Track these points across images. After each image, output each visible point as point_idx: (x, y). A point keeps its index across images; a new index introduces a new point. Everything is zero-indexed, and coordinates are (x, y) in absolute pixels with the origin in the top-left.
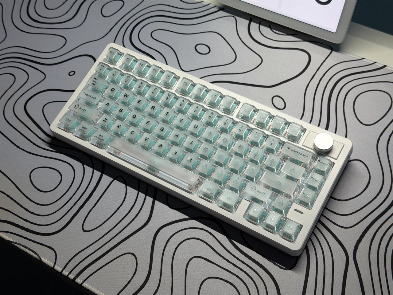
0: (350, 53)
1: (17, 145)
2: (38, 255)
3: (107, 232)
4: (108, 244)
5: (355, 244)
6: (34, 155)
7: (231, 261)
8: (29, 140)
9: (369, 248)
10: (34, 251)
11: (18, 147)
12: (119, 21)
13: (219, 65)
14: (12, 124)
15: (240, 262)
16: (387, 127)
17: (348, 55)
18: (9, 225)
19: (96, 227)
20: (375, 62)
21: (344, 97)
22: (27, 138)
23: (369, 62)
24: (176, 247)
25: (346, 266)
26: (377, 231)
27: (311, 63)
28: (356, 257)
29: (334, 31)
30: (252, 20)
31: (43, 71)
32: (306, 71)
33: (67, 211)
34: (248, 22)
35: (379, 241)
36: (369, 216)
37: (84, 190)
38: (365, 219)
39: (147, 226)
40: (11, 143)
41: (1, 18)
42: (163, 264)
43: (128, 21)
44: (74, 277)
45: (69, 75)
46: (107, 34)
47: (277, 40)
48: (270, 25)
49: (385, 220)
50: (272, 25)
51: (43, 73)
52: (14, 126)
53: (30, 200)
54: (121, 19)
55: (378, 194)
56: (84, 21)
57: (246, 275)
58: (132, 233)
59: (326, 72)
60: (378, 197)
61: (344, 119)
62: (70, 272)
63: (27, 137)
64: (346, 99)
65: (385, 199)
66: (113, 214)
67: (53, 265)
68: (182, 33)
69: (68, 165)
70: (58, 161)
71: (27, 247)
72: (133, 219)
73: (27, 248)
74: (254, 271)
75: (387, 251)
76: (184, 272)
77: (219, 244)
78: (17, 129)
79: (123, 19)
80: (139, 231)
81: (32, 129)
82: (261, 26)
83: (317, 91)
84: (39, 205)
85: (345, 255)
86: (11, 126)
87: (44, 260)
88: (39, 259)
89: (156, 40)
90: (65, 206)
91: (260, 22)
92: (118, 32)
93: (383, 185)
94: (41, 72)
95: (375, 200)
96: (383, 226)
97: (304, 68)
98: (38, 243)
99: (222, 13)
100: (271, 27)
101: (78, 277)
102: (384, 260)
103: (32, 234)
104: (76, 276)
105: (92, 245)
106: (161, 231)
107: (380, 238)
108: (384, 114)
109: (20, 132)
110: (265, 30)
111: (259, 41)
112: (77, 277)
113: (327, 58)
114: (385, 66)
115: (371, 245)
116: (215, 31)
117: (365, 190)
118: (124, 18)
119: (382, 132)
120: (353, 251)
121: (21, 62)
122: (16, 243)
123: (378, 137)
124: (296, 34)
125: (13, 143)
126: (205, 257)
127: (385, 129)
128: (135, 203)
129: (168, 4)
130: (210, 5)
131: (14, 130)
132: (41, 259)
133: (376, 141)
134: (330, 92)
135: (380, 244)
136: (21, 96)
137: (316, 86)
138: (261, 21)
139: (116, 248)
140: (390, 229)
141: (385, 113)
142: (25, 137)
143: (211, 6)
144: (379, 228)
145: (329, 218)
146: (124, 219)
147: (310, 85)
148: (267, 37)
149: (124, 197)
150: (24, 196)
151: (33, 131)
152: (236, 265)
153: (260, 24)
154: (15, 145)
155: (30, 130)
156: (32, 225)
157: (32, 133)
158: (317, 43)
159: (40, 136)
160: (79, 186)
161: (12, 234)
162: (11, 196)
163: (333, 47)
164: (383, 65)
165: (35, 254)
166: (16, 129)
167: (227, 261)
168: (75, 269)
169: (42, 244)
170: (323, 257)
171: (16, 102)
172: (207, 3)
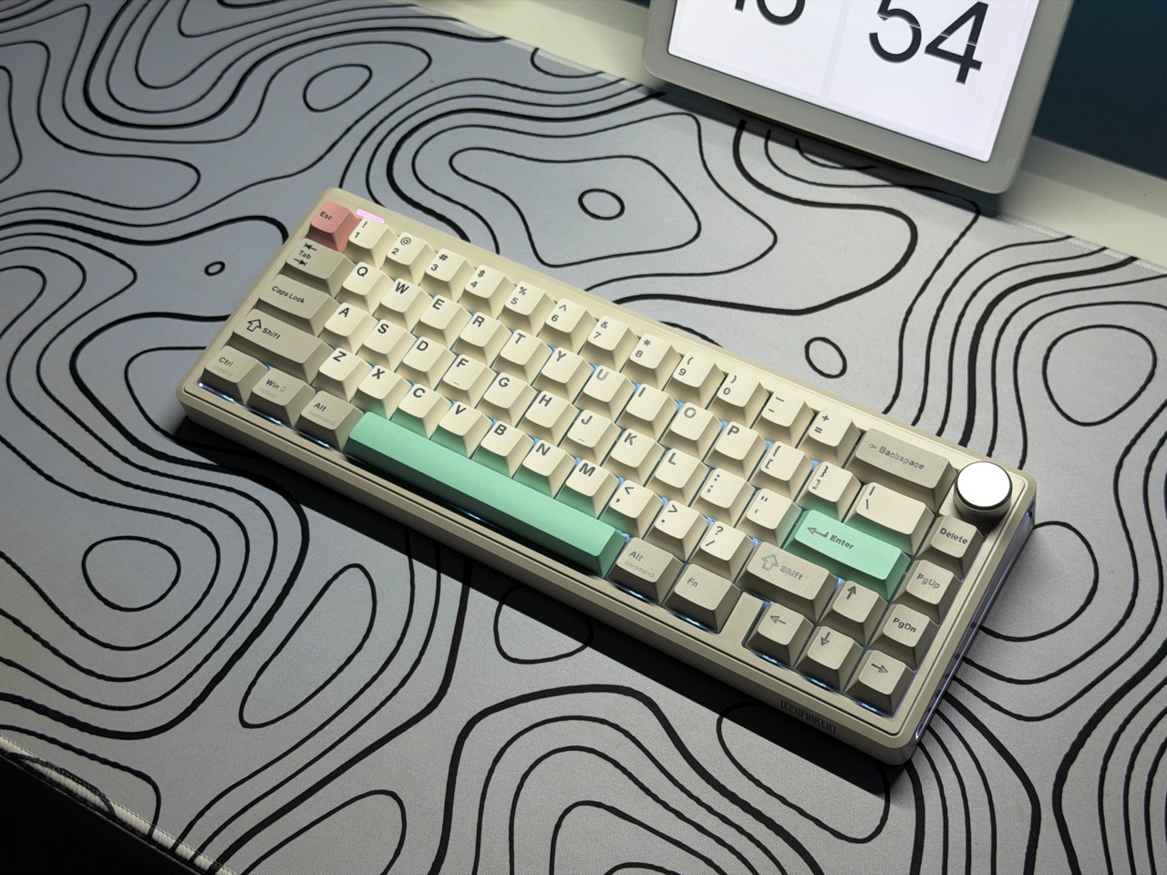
0: (1030, 223)
1: (46, 471)
2: (103, 797)
3: (316, 728)
4: (317, 763)
5: (1057, 768)
6: (96, 503)
7: (688, 816)
8: (83, 459)
9: (1098, 778)
10: (91, 786)
11: (49, 478)
12: (357, 122)
13: (649, 249)
14: (33, 413)
15: (716, 819)
16: (1143, 430)
17: (1026, 225)
18: (17, 707)
19: (281, 714)
20: (1104, 248)
21: (1016, 343)
22: (77, 454)
23: (1086, 246)
24: (523, 773)
25: (1031, 832)
26: (1122, 728)
27: (917, 248)
28: (1061, 804)
29: (985, 156)
30: (747, 126)
31: (128, 262)
32: (903, 269)
33: (193, 667)
34: (732, 131)
35: (1129, 757)
36: (1097, 687)
37: (247, 605)
38: (1087, 695)
39: (435, 711)
40: (29, 468)
41: (7, 110)
42: (483, 823)
43: (381, 122)
44: (211, 863)
45: (207, 272)
46: (321, 158)
47: (818, 181)
48: (797, 142)
49: (1144, 696)
50: (804, 142)
51: (129, 267)
52: (38, 418)
53: (82, 633)
54: (363, 117)
55: (1122, 623)
56: (254, 121)
57: (734, 857)
58: (389, 731)
59: (962, 274)
60: (1123, 629)
61: (1016, 406)
62: (201, 850)
63: (77, 449)
64: (1022, 350)
65: (1144, 638)
66: (334, 676)
67: (149, 827)
68: (541, 158)
69: (198, 530)
70: (169, 519)
71: (69, 773)
72: (395, 692)
73: (69, 777)
74: (758, 846)
75: (1153, 789)
76: (549, 849)
77: (653, 765)
78: (48, 426)
79: (367, 117)
80: (411, 726)
81: (91, 428)
82: (771, 144)
83: (937, 327)
84: (108, 650)
85: (1027, 798)
86: (28, 419)
87: (120, 811)
88: (106, 809)
89: (465, 177)
90: (186, 653)
91: (769, 132)
92: (354, 155)
93: (1135, 595)
94: (123, 262)
95: (1113, 639)
96: (1138, 716)
97: (897, 260)
98: (104, 761)
99: (655, 106)
100: (802, 145)
101: (226, 864)
102: (1143, 813)
103: (86, 734)
104: (218, 860)
105: (269, 768)
106: (478, 726)
107: (1132, 749)
108: (1133, 394)
109: (54, 436)
110: (785, 154)
111: (767, 185)
112: (223, 864)
113: (963, 235)
114: (1133, 259)
115: (1104, 769)
116: (638, 155)
117: (1082, 609)
118: (372, 113)
119: (1128, 443)
120: (1052, 788)
121: (63, 234)
122: (37, 761)
123: (1118, 458)
124: (872, 167)
125: (34, 467)
126: (612, 805)
127: (1138, 436)
128: (400, 642)
129: (500, 79)
130: (622, 83)
131: (38, 428)
132: (111, 808)
133: (1113, 471)
134: (974, 328)
135: (1131, 768)
136: (62, 331)
137: (934, 312)
138: (773, 130)
139: (342, 775)
140: (1160, 724)
141: (1137, 389)
142: (71, 449)
143: (626, 85)
144: (1127, 721)
145: (979, 691)
146: (367, 691)
147: (915, 308)
148: (789, 172)
149: (367, 625)
150: (63, 621)
151: (95, 432)
152: (705, 827)
153: (768, 138)
154: (40, 472)
155: (87, 429)
156: (88, 707)
157: (92, 438)
158: (933, 193)
159: (115, 448)
160: (230, 592)
161: (24, 735)
162: (24, 623)
163: (981, 205)
164: (1126, 257)
165: (94, 793)
166: (43, 427)
167: (677, 816)
168: (216, 838)
169: (115, 765)
170: (962, 806)
171: (46, 348)
172: (613, 76)
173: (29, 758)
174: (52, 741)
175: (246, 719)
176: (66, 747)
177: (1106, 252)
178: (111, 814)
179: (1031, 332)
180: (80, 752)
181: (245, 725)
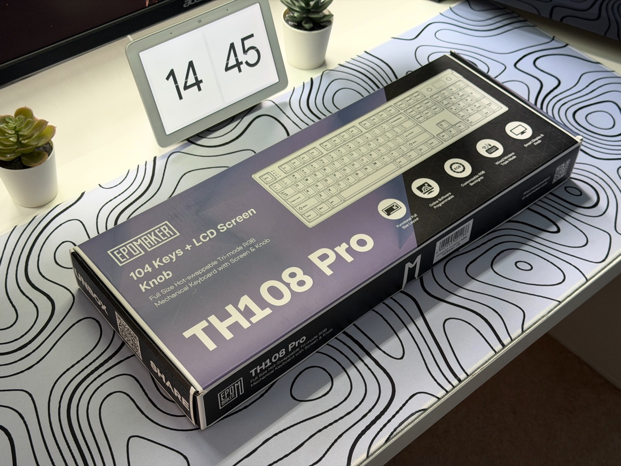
2: (417, 412)
10: (410, 415)
19: (402, 347)
37: (347, 347)
39: (417, 300)
44: (456, 380)
48: (209, 131)
59: (296, 114)
62: (450, 382)
67: (435, 398)
71: (402, 422)
72: (404, 309)
73: (404, 423)
88: (421, 412)
90: (361, 371)
91: (199, 136)
98: (401, 408)
103: (385, 413)
104: (455, 377)
106: (427, 289)
114: (311, 79)
116: (184, 173)
126: (469, 262)
130: (140, 166)
150: (327, 413)
156: (373, 410)
165: (414, 414)
168: (447, 378)
169: (404, 405)
173: (390, 436)
174: (385, 426)
175: (399, 357)
176: (389, 421)
177: (305, 83)
178: (425, 410)
179: (328, 109)
180: (394, 416)
181: (402, 358)
